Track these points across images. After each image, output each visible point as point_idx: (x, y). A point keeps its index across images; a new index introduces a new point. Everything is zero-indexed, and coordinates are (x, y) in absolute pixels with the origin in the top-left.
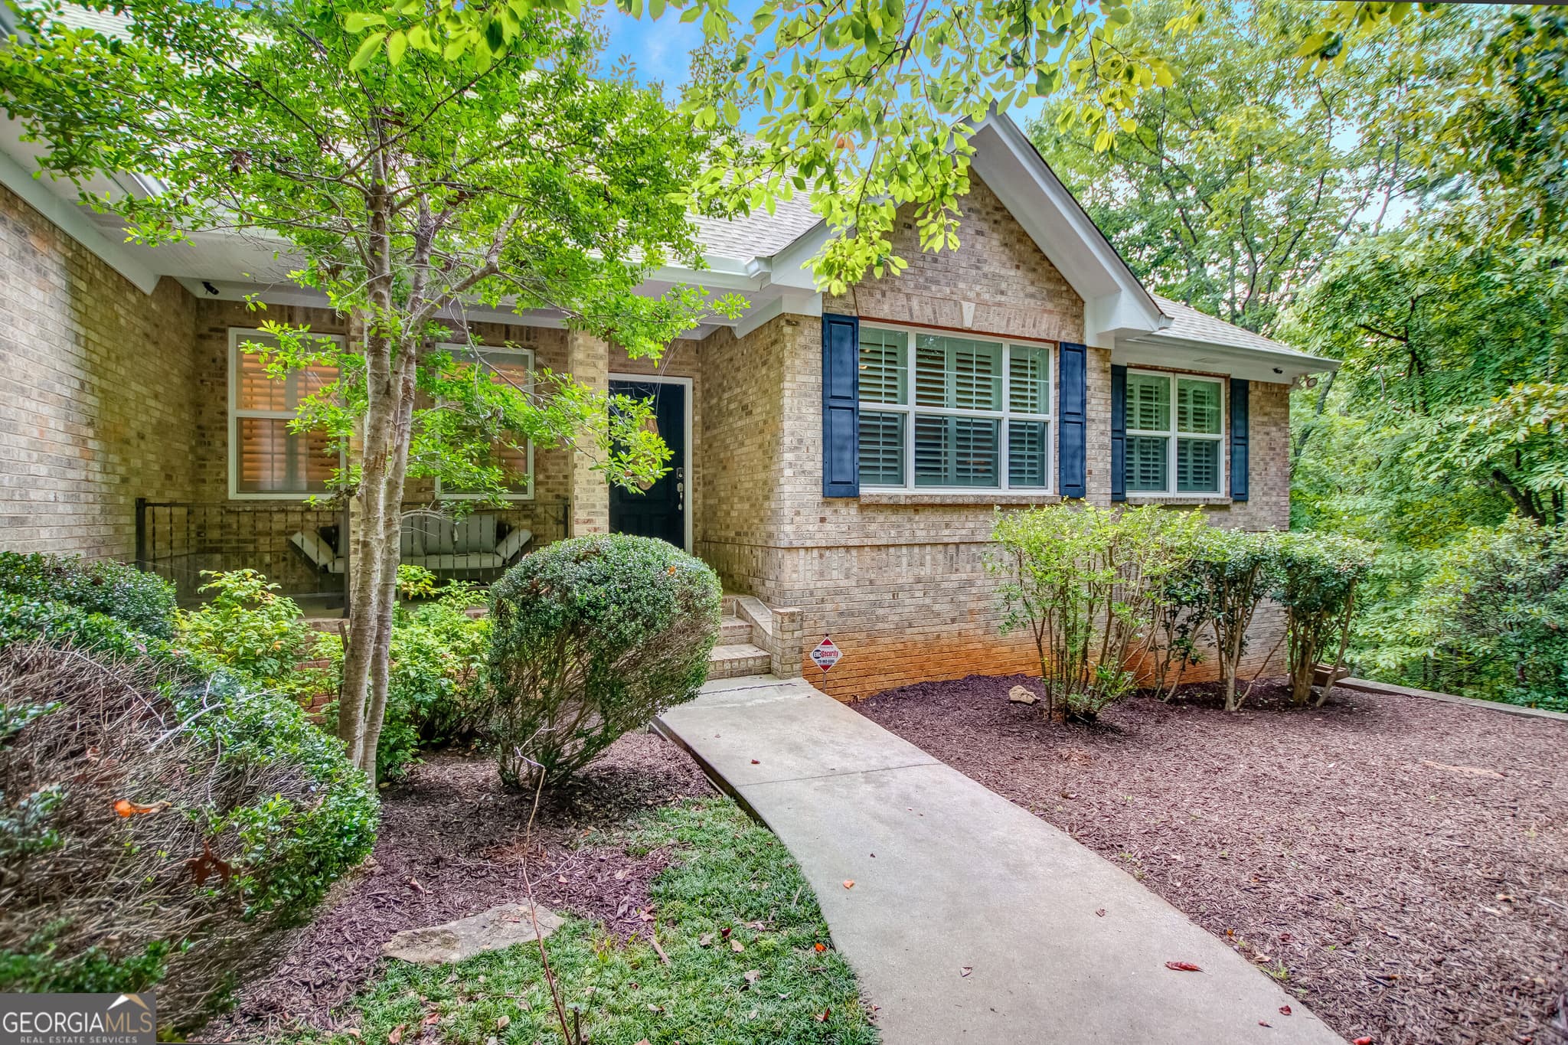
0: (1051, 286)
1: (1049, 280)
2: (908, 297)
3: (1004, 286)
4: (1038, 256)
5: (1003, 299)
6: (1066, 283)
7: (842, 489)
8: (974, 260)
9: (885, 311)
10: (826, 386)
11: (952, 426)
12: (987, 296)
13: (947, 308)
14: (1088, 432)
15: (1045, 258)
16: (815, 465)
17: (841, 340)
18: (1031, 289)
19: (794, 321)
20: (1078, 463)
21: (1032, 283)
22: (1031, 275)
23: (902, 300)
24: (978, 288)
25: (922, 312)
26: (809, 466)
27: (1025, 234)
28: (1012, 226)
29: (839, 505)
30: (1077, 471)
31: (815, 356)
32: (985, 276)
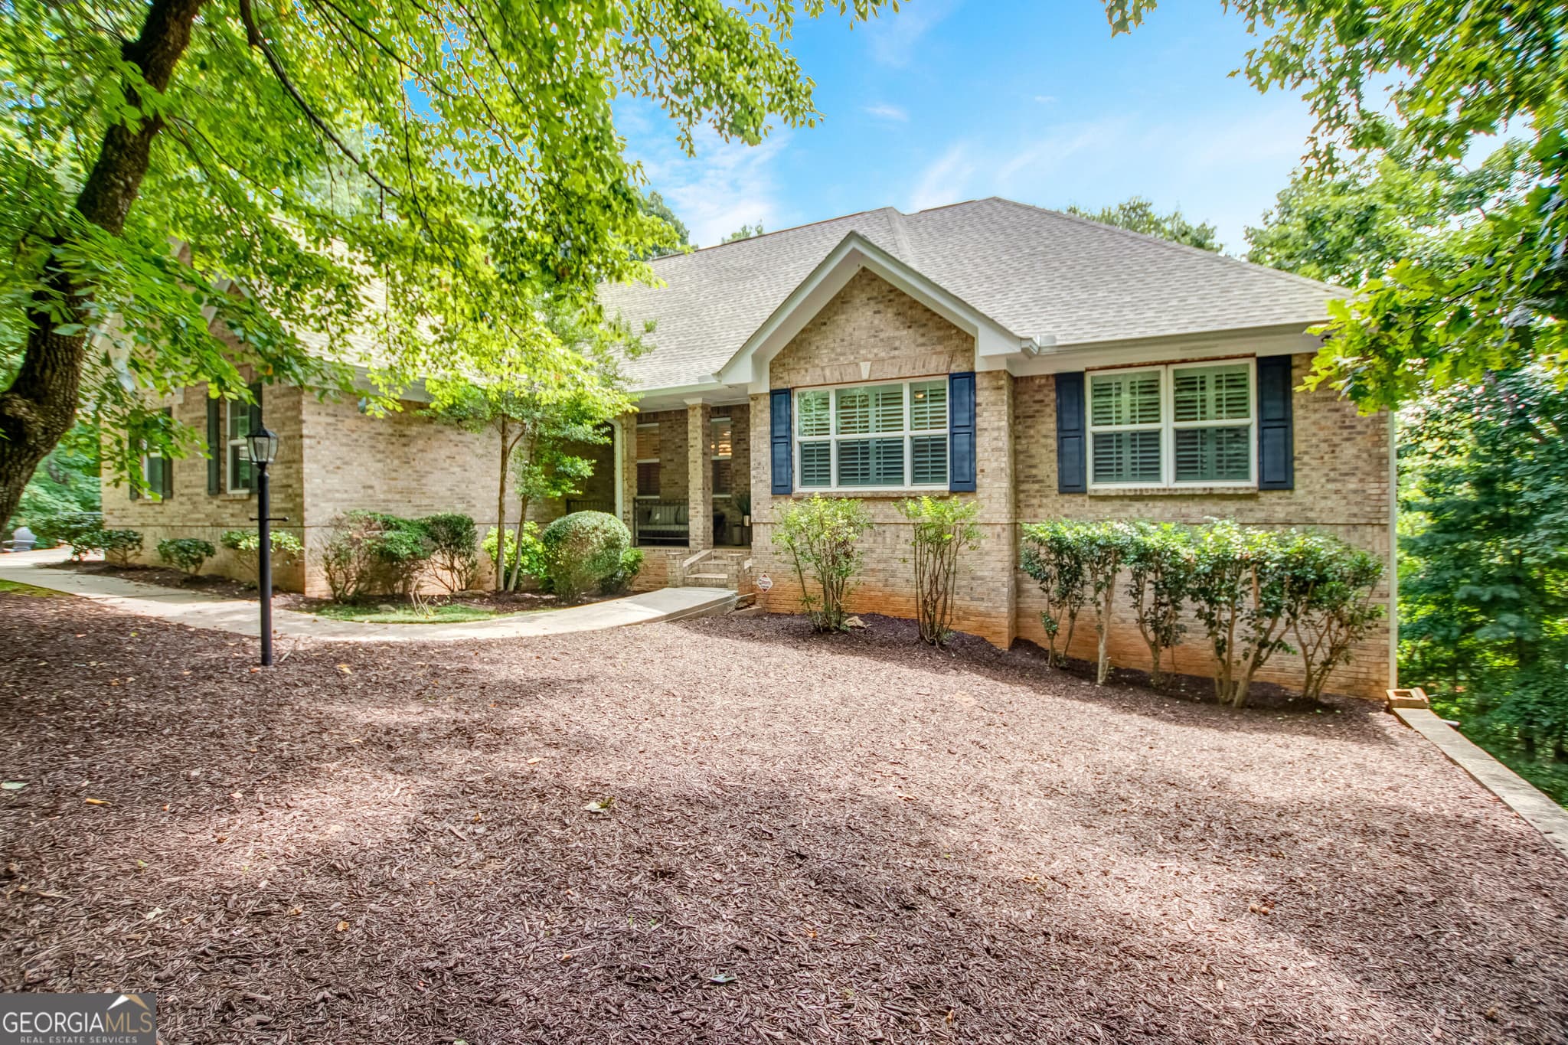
0: (940, 333)
1: (939, 329)
2: (823, 369)
3: (897, 344)
4: (928, 315)
5: (896, 353)
6: (955, 327)
7: (782, 490)
8: (873, 332)
9: (808, 380)
10: (772, 431)
11: (872, 445)
12: (883, 354)
13: (850, 370)
14: (978, 440)
15: (935, 314)
16: (767, 477)
17: (780, 403)
18: (921, 340)
19: (755, 398)
20: (966, 464)
21: (923, 335)
22: (922, 331)
23: (818, 371)
24: (875, 351)
25: (831, 375)
26: (764, 477)
27: (916, 302)
28: (904, 299)
29: (782, 498)
30: (966, 471)
31: (766, 416)
32: (882, 340)
